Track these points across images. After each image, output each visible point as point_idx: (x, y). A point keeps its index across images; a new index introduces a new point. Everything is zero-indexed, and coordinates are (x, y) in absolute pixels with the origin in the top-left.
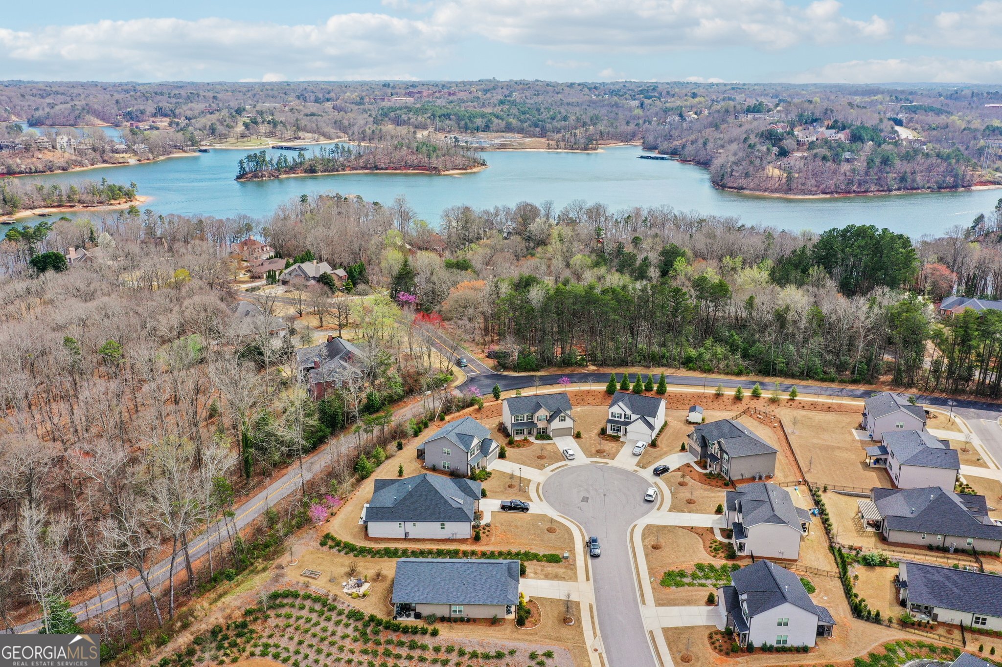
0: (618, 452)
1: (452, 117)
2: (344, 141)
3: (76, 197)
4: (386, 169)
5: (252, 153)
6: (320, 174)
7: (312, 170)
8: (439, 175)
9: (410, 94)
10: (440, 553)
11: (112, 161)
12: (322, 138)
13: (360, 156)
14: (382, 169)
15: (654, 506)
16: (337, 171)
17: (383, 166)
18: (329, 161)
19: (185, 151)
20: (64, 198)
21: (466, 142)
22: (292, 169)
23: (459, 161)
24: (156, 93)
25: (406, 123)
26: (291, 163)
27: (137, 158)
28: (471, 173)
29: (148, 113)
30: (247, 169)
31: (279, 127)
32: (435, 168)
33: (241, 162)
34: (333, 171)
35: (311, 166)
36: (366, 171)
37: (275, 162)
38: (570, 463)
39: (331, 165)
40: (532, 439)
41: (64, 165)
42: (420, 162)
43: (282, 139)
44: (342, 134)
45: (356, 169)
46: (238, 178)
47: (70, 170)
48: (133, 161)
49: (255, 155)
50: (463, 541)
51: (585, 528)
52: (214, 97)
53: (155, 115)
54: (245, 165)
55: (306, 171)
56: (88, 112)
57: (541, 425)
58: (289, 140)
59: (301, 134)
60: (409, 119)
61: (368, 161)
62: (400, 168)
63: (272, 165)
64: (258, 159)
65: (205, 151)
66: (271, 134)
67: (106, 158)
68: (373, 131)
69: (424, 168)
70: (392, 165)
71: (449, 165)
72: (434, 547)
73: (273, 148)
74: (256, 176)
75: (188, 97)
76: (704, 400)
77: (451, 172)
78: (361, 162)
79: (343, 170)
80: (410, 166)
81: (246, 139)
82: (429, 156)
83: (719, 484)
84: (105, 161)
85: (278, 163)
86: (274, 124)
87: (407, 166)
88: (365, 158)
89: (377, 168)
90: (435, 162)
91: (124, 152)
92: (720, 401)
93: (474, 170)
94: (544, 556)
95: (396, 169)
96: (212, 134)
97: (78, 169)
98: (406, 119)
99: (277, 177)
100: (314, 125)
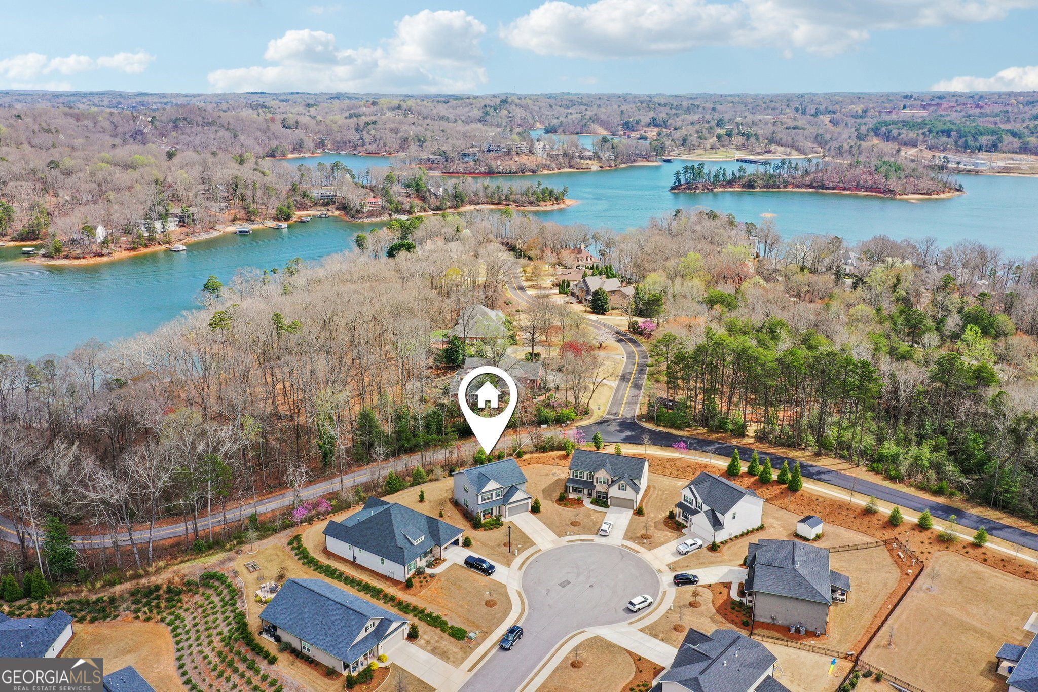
0: (666, 542)
1: (953, 134)
2: (816, 156)
3: (512, 197)
4: (834, 188)
5: (690, 165)
6: (758, 189)
7: (750, 185)
8: (893, 199)
9: (924, 107)
10: (366, 588)
11: (577, 166)
12: (794, 152)
13: (807, 173)
14: (829, 188)
15: (630, 618)
16: (779, 187)
17: (831, 185)
18: (771, 176)
19: (648, 160)
20: (503, 197)
21: (958, 163)
22: (730, 183)
23: (924, 184)
24: (660, 105)
25: (894, 139)
26: (729, 176)
27: (600, 165)
28: (937, 199)
29: (642, 123)
30: (682, 181)
31: (753, 140)
32: (891, 191)
33: (678, 174)
34: (773, 187)
35: (750, 181)
36: (810, 190)
37: (712, 175)
38: (597, 539)
39: (771, 181)
40: (587, 502)
41: (534, 168)
42: (875, 183)
43: (752, 152)
44: (819, 149)
45: (800, 187)
46: (673, 188)
47: (539, 173)
48: (595, 167)
49: (693, 167)
50: (395, 583)
51: (529, 614)
52: (714, 109)
53: (648, 125)
54: (682, 177)
55: (743, 186)
56: (593, 122)
57: (600, 488)
58: (759, 153)
59: (772, 148)
60: (899, 134)
61: (815, 179)
62: (849, 189)
63: (709, 178)
64: (696, 172)
65: (669, 161)
66: (743, 147)
67: (572, 164)
68: (851, 147)
69: (878, 190)
70: (841, 185)
71: (910, 188)
72: (365, 578)
73: (738, 160)
74: (689, 188)
75: (688, 109)
76: (845, 513)
77: (910, 196)
78: (807, 180)
79: (785, 187)
80: (863, 187)
81: (713, 151)
82: (886, 177)
83: (737, 620)
84: (571, 167)
85: (716, 176)
86: (747, 136)
87: (859, 187)
88: (812, 176)
89: (823, 187)
90: (893, 184)
91: (590, 158)
92: (867, 519)
93: (942, 196)
94: (452, 627)
95: (844, 189)
96: (682, 145)
97: (546, 172)
98: (896, 134)
99: (712, 190)
100: (790, 139)
